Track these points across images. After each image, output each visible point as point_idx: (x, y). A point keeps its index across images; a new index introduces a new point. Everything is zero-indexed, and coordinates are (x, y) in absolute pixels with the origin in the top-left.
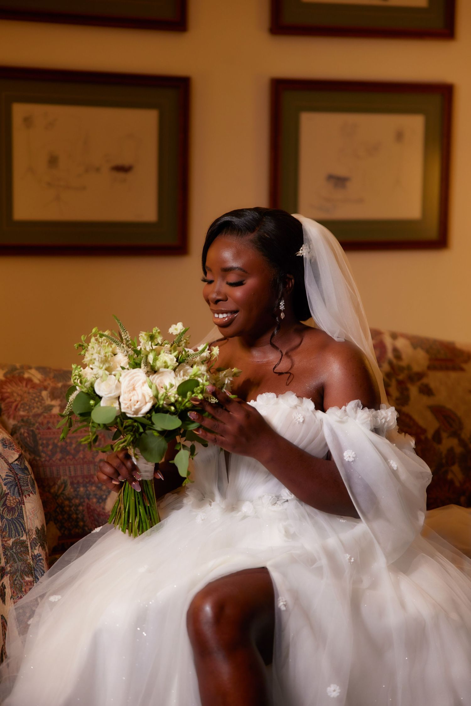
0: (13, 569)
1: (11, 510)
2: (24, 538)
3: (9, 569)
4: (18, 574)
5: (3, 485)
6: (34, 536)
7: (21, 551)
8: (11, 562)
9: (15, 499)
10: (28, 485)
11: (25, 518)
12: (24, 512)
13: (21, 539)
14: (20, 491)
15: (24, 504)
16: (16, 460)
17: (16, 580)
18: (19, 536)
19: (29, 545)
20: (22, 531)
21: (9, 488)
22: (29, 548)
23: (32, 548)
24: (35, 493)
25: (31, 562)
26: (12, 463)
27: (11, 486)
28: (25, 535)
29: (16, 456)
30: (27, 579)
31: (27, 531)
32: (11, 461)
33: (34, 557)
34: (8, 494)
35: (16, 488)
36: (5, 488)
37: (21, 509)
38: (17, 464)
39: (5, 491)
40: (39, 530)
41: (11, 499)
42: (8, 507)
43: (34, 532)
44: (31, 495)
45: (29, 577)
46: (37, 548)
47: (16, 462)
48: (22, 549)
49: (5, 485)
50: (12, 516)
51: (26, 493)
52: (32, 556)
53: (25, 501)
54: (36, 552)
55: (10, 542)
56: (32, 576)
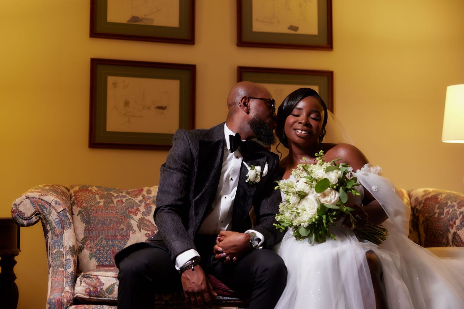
0: (54, 264)
1: (57, 235)
2: (62, 250)
3: (52, 264)
4: (56, 267)
5: (53, 223)
6: (68, 250)
7: (60, 256)
8: (54, 261)
9: (59, 230)
10: (67, 224)
11: (64, 240)
12: (63, 237)
13: (60, 250)
14: (62, 227)
15: (64, 234)
16: (61, 211)
17: (55, 269)
18: (59, 248)
19: (64, 254)
20: (61, 247)
21: (57, 225)
22: (64, 255)
23: (66, 255)
24: (71, 229)
25: (64, 262)
26: (59, 213)
27: (58, 224)
28: (62, 248)
29: (62, 209)
30: (60, 269)
31: (64, 247)
32: (59, 211)
33: (66, 260)
34: (56, 227)
35: (61, 225)
36: (54, 224)
37: (62, 236)
38: (62, 213)
39: (54, 226)
40: (71, 247)
41: (57, 230)
42: (55, 234)
43: (68, 248)
44: (68, 229)
45: (62, 268)
46: (69, 255)
47: (61, 212)
48: (60, 255)
49: (55, 223)
50: (57, 238)
51: (65, 228)
52: (65, 259)
53: (65, 232)
54: (68, 257)
55: (55, 251)
56: (64, 268)
